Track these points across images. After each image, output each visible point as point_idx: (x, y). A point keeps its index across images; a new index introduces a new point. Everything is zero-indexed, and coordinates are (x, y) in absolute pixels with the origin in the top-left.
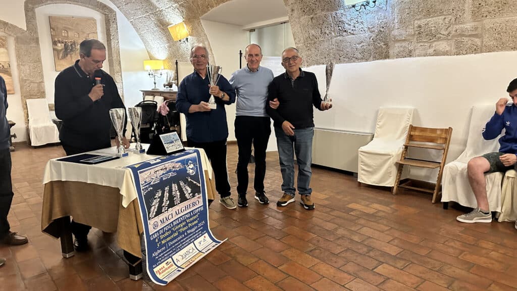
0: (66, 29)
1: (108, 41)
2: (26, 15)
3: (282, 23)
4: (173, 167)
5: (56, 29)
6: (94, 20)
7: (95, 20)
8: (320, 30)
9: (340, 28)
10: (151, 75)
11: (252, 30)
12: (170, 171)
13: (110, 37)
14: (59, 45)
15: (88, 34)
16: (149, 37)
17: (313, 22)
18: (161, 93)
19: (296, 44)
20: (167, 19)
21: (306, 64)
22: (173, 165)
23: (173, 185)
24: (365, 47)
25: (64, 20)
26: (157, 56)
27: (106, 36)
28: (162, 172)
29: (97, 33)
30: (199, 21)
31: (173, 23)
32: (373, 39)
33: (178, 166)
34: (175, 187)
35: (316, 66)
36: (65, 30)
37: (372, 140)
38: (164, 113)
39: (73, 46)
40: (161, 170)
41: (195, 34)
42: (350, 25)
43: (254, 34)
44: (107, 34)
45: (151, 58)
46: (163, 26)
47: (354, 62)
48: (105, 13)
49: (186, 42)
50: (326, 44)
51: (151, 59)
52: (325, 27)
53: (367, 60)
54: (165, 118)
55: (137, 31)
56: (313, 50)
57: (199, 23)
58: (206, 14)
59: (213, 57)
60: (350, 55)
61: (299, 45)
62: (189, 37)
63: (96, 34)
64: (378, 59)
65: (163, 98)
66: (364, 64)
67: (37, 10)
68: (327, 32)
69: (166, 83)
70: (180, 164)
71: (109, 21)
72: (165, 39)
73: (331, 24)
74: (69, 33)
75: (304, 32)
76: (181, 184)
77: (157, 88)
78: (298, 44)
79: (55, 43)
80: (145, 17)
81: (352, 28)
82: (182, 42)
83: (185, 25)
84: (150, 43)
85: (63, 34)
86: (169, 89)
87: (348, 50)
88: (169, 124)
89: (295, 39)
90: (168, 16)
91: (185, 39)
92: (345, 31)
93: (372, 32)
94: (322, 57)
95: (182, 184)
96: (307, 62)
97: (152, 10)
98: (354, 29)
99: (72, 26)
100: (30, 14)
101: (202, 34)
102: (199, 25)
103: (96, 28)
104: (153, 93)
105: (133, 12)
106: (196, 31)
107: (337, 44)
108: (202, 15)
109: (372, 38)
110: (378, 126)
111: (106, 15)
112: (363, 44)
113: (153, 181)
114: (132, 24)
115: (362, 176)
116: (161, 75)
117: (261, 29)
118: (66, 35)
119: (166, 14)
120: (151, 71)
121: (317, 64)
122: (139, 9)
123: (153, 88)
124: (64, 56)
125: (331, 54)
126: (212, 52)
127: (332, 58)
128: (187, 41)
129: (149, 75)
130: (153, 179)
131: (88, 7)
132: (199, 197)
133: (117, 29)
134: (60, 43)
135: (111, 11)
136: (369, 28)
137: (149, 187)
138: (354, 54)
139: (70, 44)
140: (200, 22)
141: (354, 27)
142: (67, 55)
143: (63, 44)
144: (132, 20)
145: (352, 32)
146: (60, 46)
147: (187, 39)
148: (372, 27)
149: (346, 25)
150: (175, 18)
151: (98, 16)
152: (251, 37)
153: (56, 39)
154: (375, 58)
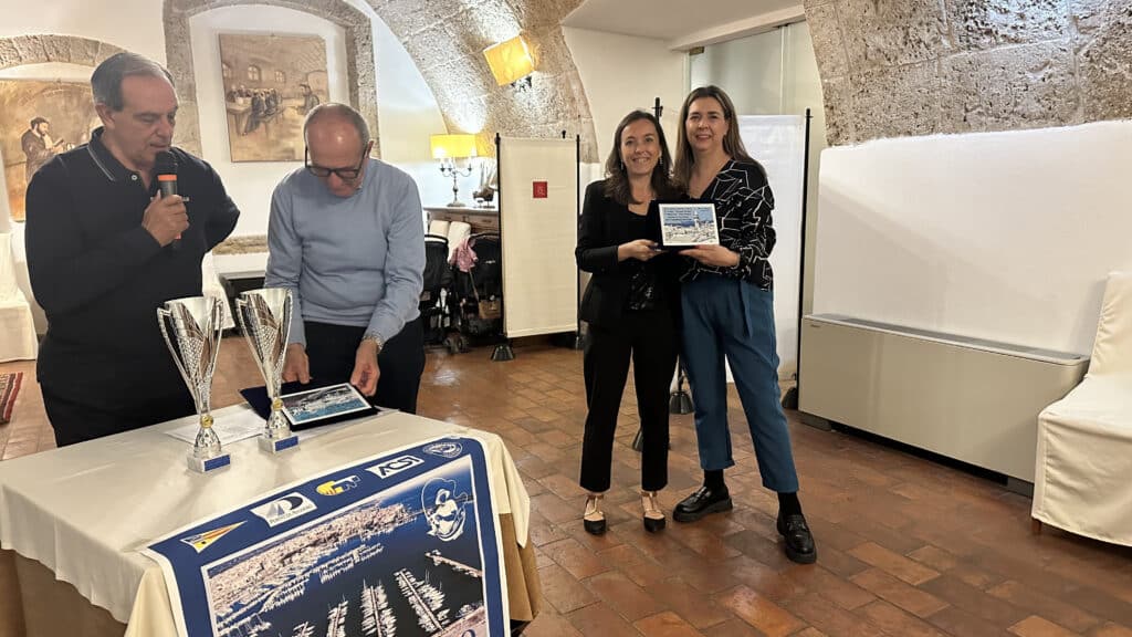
0: (257, 65)
1: (351, 90)
2: (166, 32)
3: (779, 27)
4: (369, 527)
5: (233, 64)
6: (319, 40)
7: (324, 41)
8: (901, 34)
9: (971, 23)
10: (446, 171)
11: (696, 51)
12: (354, 542)
13: (356, 81)
14: (240, 100)
15: (307, 75)
16: (445, 78)
17: (881, 9)
18: (465, 215)
19: (822, 77)
20: (483, 32)
21: (853, 134)
22: (368, 516)
23: (367, 593)
24: (1056, 81)
25: (254, 42)
26: (462, 125)
27: (347, 78)
28: (318, 552)
29: (326, 72)
30: (556, 31)
31: (495, 39)
32: (1087, 55)
33: (391, 518)
34: (374, 599)
35: (884, 141)
36: (253, 66)
37: (1080, 380)
38: (464, 266)
39: (272, 103)
40: (314, 544)
41: (547, 66)
42: (1006, 12)
43: (701, 61)
44: (349, 74)
45: (451, 130)
46: (474, 48)
47: (1015, 126)
48: (345, 22)
49: (527, 87)
50: (921, 75)
51: (449, 133)
52: (920, 24)
53: (1062, 121)
54: (466, 278)
55: (419, 65)
56: (877, 93)
57: (559, 37)
58: (575, 10)
59: (592, 123)
60: (1000, 106)
61: (832, 81)
62: (535, 75)
63: (323, 74)
64: (1103, 118)
65: (468, 226)
66: (1051, 133)
67: (192, 21)
68: (926, 37)
69: (480, 191)
70: (398, 507)
71: (355, 41)
72: (479, 82)
73: (940, 12)
74: (263, 72)
75: (849, 42)
76: (402, 584)
77: (460, 201)
78: (829, 78)
79: (230, 97)
80: (434, 30)
81: (1012, 20)
82: (517, 87)
83: (524, 44)
84: (449, 93)
85: (250, 76)
86: (485, 203)
87: (995, 91)
88: (476, 294)
89: (820, 64)
90: (485, 24)
91: (524, 81)
92: (989, 32)
93: (1083, 30)
94: (906, 114)
95: (405, 580)
96: (858, 129)
97: (448, 9)
98: (1020, 23)
99: (270, 57)
100: (176, 30)
101: (565, 66)
102: (557, 42)
103: (325, 59)
104: (448, 215)
105: (407, 18)
106: (550, 59)
107: (956, 74)
108: (566, 13)
109: (1084, 51)
110: (1105, 336)
111: (347, 27)
112: (1048, 70)
113: (276, 593)
114: (408, 50)
115: (1048, 500)
116: (470, 169)
117: (720, 44)
118: (256, 77)
119: (480, 19)
120: (446, 160)
121: (889, 135)
122: (420, 10)
123: (452, 201)
124: (252, 126)
125: (937, 105)
126: (588, 111)
127: (938, 117)
128: (530, 85)
129: (443, 170)
130: (272, 587)
131: (307, 11)
132: (475, 619)
133: (373, 61)
134: (241, 96)
135: (361, 18)
136: (1075, 19)
137: (255, 622)
138: (1016, 104)
139: (264, 98)
140: (560, 32)
141: (1022, 16)
142: (257, 123)
143: (249, 100)
144: (407, 39)
145: (1013, 35)
146: (242, 104)
147: (529, 79)
148: (1086, 13)
149: (993, 14)
150: (502, 29)
151: (328, 32)
152: (694, 68)
153: (234, 88)
154: (1093, 115)
